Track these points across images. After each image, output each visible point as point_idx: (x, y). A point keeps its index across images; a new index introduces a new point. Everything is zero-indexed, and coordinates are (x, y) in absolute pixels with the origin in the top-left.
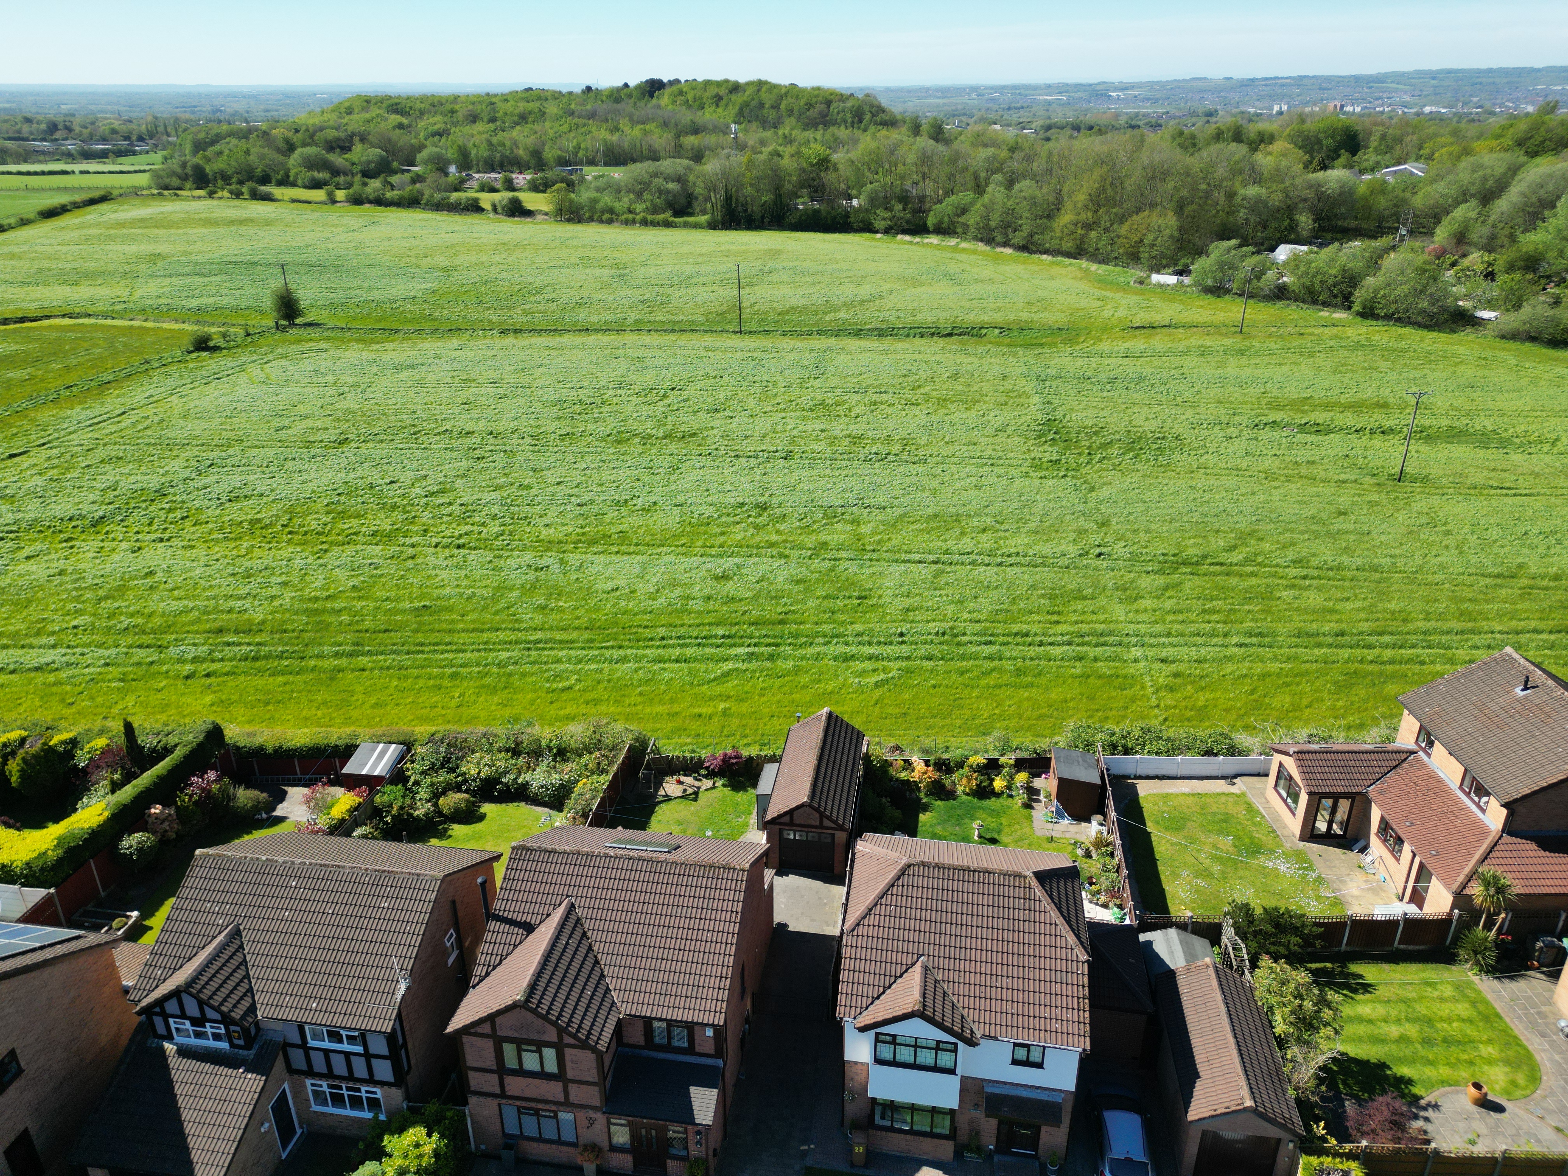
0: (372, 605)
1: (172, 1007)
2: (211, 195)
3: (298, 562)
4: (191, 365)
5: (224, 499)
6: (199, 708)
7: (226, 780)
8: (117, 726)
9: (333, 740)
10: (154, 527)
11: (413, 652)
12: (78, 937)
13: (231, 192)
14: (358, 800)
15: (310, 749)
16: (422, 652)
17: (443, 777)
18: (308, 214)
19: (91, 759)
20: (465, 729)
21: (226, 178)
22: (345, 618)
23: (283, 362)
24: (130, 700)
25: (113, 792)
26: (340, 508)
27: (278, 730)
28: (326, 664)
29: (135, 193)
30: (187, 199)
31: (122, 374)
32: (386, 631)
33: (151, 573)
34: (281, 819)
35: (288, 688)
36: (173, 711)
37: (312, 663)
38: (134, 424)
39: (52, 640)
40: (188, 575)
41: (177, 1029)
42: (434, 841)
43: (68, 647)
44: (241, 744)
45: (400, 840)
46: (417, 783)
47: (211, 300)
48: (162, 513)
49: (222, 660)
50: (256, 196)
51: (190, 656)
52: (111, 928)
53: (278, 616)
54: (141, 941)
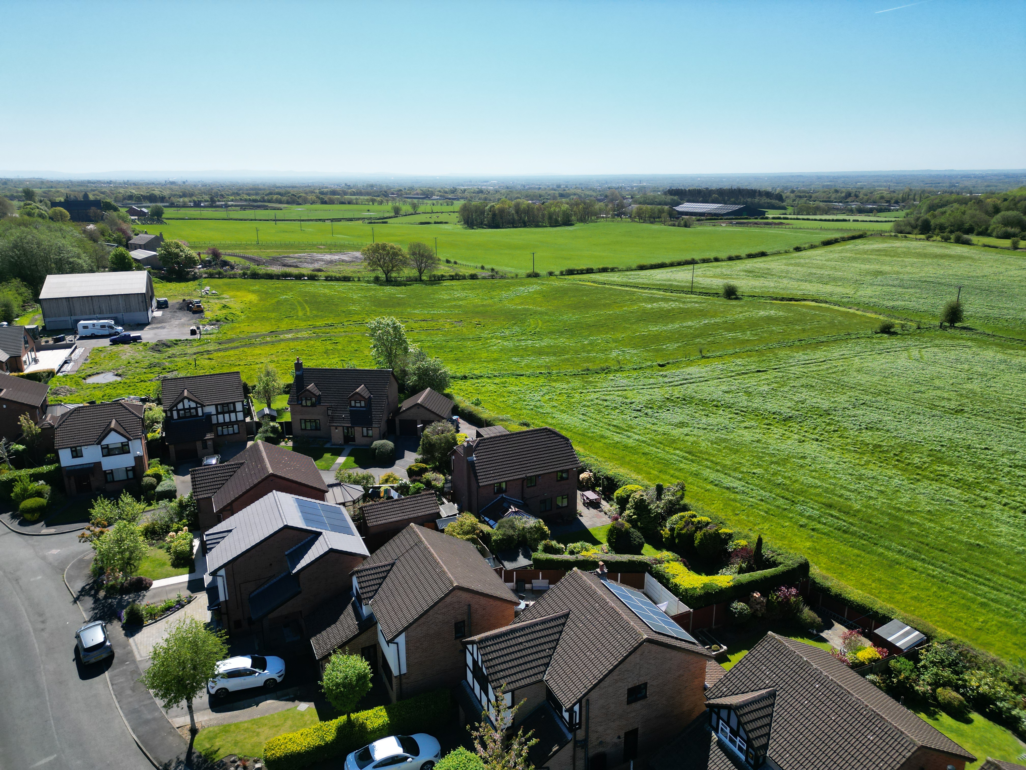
0: (938, 528)
1: (724, 713)
2: (928, 239)
3: (896, 481)
4: (874, 341)
5: (863, 426)
6: (802, 547)
7: (801, 598)
8: (754, 537)
9: (876, 607)
10: (816, 431)
11: (957, 574)
12: (694, 643)
13: (942, 238)
14: (878, 656)
15: (858, 605)
16: (964, 576)
17: (947, 673)
18: (992, 255)
19: (735, 549)
20: (979, 649)
21: (942, 228)
22: (915, 529)
23: (936, 350)
24: (766, 526)
25: (739, 573)
26: (940, 455)
27: (843, 583)
28: (890, 554)
29: (880, 235)
30: (912, 240)
31: (832, 339)
32: (941, 550)
33: (804, 457)
34: (824, 640)
35: (859, 559)
36: (786, 542)
37: (881, 550)
38: (827, 369)
39: (740, 476)
40: (825, 465)
41: (722, 728)
42: (923, 716)
43: (747, 483)
44: (818, 580)
45: (898, 700)
46: (924, 667)
47: (903, 303)
48: (823, 424)
49: (825, 524)
50: (959, 241)
51: (808, 514)
52: (710, 648)
53: (870, 511)
54: (722, 665)
